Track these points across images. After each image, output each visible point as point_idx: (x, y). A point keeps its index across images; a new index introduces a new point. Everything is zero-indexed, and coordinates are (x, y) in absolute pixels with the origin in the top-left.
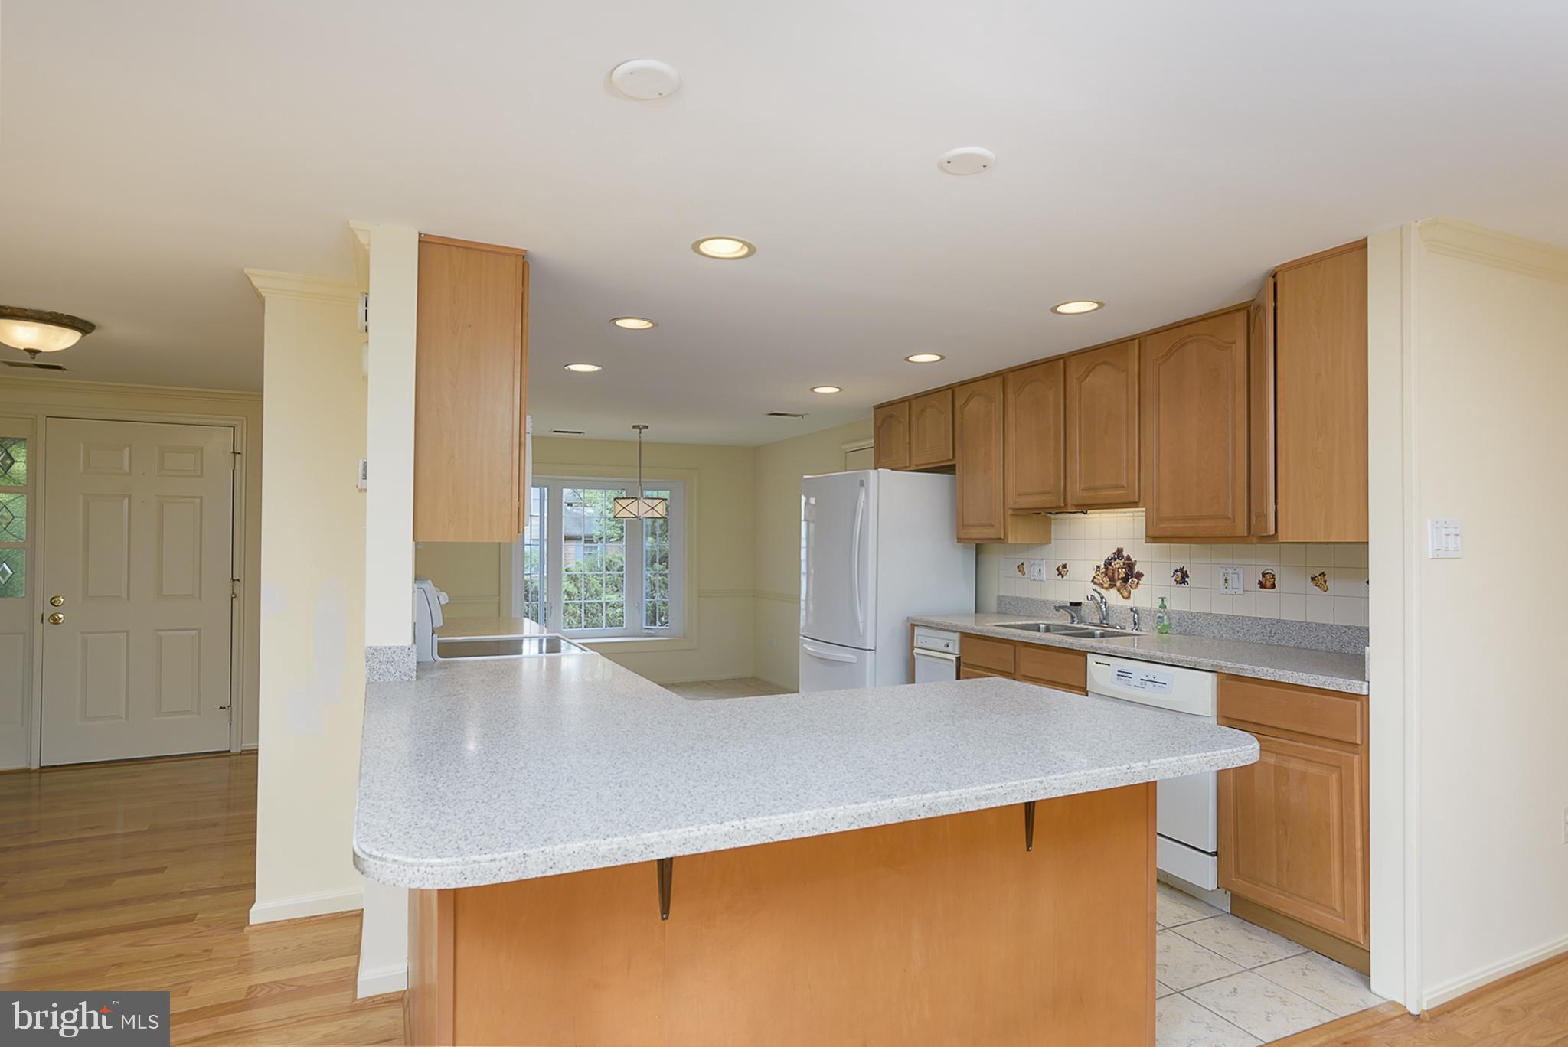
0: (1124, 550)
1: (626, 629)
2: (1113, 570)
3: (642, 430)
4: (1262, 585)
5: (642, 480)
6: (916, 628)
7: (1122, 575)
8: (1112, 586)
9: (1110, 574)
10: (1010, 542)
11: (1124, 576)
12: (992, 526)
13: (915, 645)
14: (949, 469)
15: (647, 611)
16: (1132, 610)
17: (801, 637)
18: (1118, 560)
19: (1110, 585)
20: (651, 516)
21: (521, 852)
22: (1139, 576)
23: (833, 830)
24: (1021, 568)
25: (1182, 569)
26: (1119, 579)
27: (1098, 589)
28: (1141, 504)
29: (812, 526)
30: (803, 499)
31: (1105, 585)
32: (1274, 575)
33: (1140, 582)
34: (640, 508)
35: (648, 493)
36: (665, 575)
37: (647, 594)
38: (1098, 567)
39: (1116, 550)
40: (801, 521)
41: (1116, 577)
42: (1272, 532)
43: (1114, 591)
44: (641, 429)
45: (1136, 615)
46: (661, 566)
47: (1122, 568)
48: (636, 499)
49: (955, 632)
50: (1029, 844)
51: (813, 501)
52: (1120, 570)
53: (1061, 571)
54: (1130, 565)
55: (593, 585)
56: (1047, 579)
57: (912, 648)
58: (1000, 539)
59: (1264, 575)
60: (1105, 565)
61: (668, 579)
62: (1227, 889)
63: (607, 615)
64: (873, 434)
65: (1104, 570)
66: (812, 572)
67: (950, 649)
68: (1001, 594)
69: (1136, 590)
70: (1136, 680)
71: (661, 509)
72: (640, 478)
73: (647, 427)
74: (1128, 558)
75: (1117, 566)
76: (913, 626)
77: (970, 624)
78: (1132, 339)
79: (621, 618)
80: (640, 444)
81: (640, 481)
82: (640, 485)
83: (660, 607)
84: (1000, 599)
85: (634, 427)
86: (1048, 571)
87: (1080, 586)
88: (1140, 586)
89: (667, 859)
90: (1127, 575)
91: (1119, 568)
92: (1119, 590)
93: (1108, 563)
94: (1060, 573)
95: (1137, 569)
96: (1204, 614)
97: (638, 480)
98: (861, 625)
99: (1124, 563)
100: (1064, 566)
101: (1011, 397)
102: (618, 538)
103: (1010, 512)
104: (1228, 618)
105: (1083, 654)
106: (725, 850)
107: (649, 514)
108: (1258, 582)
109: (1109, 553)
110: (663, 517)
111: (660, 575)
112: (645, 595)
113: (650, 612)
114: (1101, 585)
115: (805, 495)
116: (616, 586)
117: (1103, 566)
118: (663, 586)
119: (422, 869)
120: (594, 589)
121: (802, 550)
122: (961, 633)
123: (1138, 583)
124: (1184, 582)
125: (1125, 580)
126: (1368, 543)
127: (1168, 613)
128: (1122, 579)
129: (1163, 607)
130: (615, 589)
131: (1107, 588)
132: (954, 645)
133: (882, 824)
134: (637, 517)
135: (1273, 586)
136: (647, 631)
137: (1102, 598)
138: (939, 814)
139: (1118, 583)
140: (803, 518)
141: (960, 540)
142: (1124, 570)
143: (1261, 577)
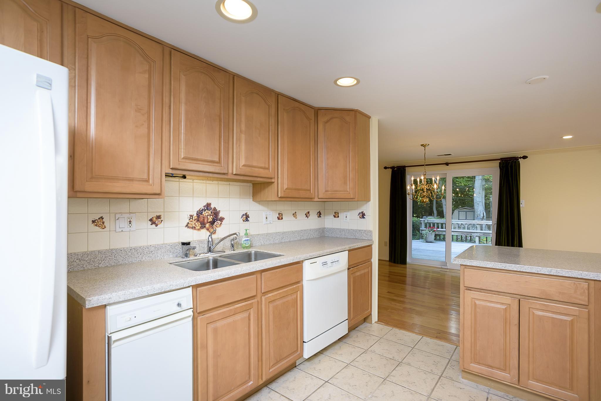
0: (212, 204)
2: (203, 217)
4: (279, 219)
7: (210, 219)
8: (202, 228)
9: (202, 219)
11: (212, 220)
18: (207, 211)
19: (200, 227)
22: (222, 219)
24: (98, 222)
25: (246, 214)
26: (208, 222)
27: (191, 231)
31: (197, 228)
32: (282, 214)
33: (222, 223)
38: (191, 216)
39: (206, 204)
41: (206, 221)
43: (203, 231)
47: (210, 215)
52: (209, 217)
53: (155, 221)
54: (216, 213)
56: (137, 229)
60: (197, 214)
65: (196, 218)
69: (219, 228)
74: (215, 209)
75: (207, 214)
86: (139, 222)
88: (222, 225)
90: (213, 219)
91: (208, 216)
92: (207, 230)
93: (199, 213)
95: (221, 215)
96: (257, 235)
99: (211, 212)
104: (267, 234)
105: (302, 262)
108: (277, 217)
109: (200, 207)
114: (193, 228)
117: (195, 215)
123: (221, 224)
124: (247, 220)
125: (212, 223)
128: (210, 222)
131: (198, 230)
135: (282, 219)
139: (207, 226)
142: (211, 217)
143: (278, 215)
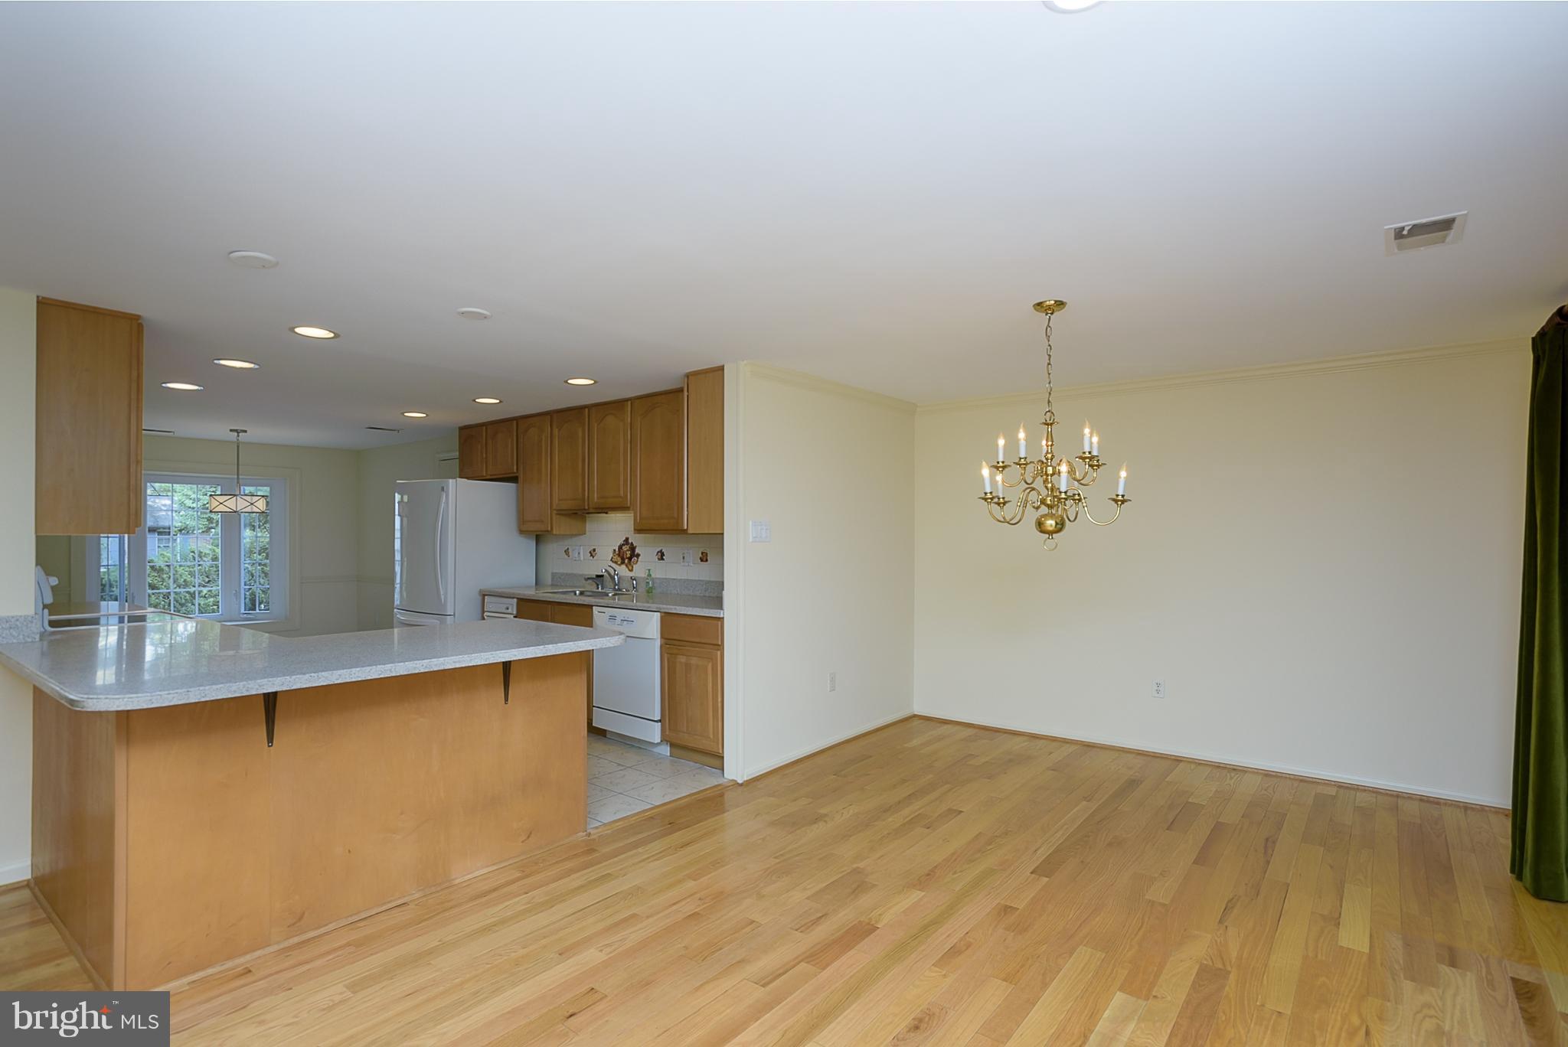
0: (629, 539)
1: (222, 615)
2: (623, 552)
3: (240, 434)
4: (702, 560)
5: (240, 477)
6: (486, 597)
7: (628, 556)
8: (623, 563)
9: (621, 555)
10: (554, 533)
12: (542, 522)
13: (485, 610)
14: (513, 479)
15: (245, 598)
16: (631, 578)
17: (395, 610)
18: (626, 546)
19: (621, 562)
20: (250, 511)
21: (186, 690)
22: (638, 556)
23: (369, 678)
24: (567, 552)
25: (661, 551)
26: (627, 558)
27: (614, 565)
28: (631, 509)
29: (405, 519)
30: (398, 497)
31: (618, 563)
32: (707, 554)
33: (639, 560)
34: (240, 504)
35: (248, 489)
36: (265, 565)
37: (245, 582)
38: (614, 550)
39: (625, 538)
40: (394, 515)
41: (625, 557)
42: (686, 528)
43: (624, 566)
44: (238, 433)
45: (634, 582)
46: (260, 557)
48: (235, 495)
49: (514, 598)
50: (506, 700)
51: (406, 498)
52: (627, 552)
53: (593, 553)
54: (633, 549)
55: (181, 575)
56: (584, 559)
57: (483, 612)
58: (548, 531)
59: (702, 553)
61: (268, 569)
62: (667, 741)
63: (199, 604)
64: (458, 448)
65: (618, 552)
66: (405, 559)
67: (510, 611)
68: (555, 571)
69: (636, 565)
70: (618, 621)
71: (261, 505)
72: (238, 475)
73: (246, 431)
74: (632, 544)
75: (625, 550)
76: (484, 595)
77: (531, 593)
78: (627, 400)
79: (215, 607)
80: (238, 447)
81: (238, 478)
82: (238, 483)
83: (259, 594)
84: (554, 575)
85: (231, 430)
86: (584, 554)
87: (603, 563)
88: (638, 562)
89: (272, 693)
90: (631, 555)
92: (626, 566)
93: (620, 547)
94: (591, 555)
95: (637, 551)
96: (671, 580)
97: (236, 477)
98: (443, 597)
99: (629, 547)
100: (594, 550)
101: (556, 431)
102: (204, 530)
103: (555, 512)
105: (591, 607)
106: (306, 688)
107: (248, 509)
108: (700, 558)
109: (621, 541)
110: (263, 512)
111: (260, 564)
112: (243, 584)
113: (247, 600)
114: (616, 563)
115: (399, 493)
116: (207, 577)
117: (617, 550)
118: (263, 575)
119: (125, 700)
120: (182, 580)
121: (396, 540)
122: (518, 598)
123: (637, 560)
124: (663, 559)
125: (630, 559)
126: (723, 534)
127: (653, 580)
129: (649, 575)
130: (207, 580)
131: (619, 565)
132: (513, 607)
133: (398, 674)
134: (235, 512)
135: (707, 560)
136: (245, 615)
137: (615, 571)
138: (432, 670)
139: (626, 561)
140: (397, 513)
141: (521, 532)
142: (629, 552)
143: (700, 555)
